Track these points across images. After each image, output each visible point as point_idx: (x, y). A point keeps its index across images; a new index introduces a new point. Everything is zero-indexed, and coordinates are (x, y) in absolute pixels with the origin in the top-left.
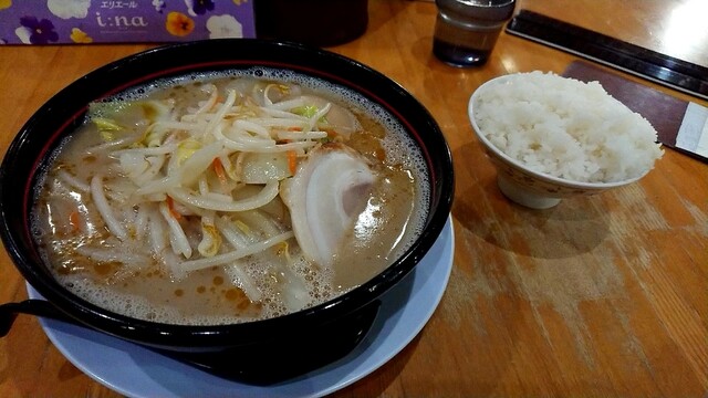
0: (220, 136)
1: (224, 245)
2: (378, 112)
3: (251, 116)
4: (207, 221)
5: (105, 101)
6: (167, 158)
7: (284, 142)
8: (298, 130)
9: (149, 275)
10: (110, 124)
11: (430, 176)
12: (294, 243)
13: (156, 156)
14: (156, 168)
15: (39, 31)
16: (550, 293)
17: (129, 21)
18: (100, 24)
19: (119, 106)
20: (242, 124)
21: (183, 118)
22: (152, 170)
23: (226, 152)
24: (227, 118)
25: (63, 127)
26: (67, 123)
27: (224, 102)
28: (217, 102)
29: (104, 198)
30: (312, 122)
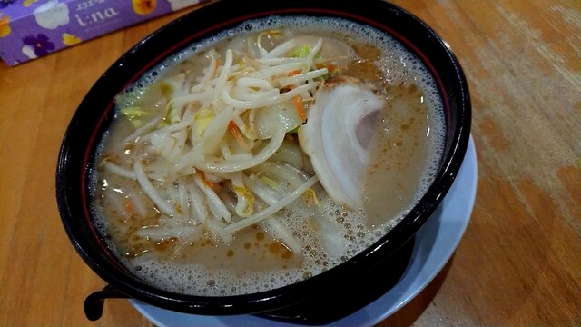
0: (228, 99)
1: (257, 202)
2: (368, 34)
3: (251, 72)
4: (237, 183)
5: (127, 91)
6: (189, 130)
7: (287, 89)
8: (298, 72)
9: (203, 245)
10: (138, 112)
11: (438, 87)
12: (319, 187)
13: (180, 131)
14: (182, 143)
15: (39, 45)
16: (528, 168)
17: (104, 14)
18: (82, 24)
19: (140, 93)
20: (246, 81)
21: (193, 89)
22: (179, 144)
23: (237, 113)
24: (230, 79)
25: (99, 125)
26: (101, 120)
27: (223, 64)
28: (217, 66)
29: (147, 181)
30: (309, 61)
